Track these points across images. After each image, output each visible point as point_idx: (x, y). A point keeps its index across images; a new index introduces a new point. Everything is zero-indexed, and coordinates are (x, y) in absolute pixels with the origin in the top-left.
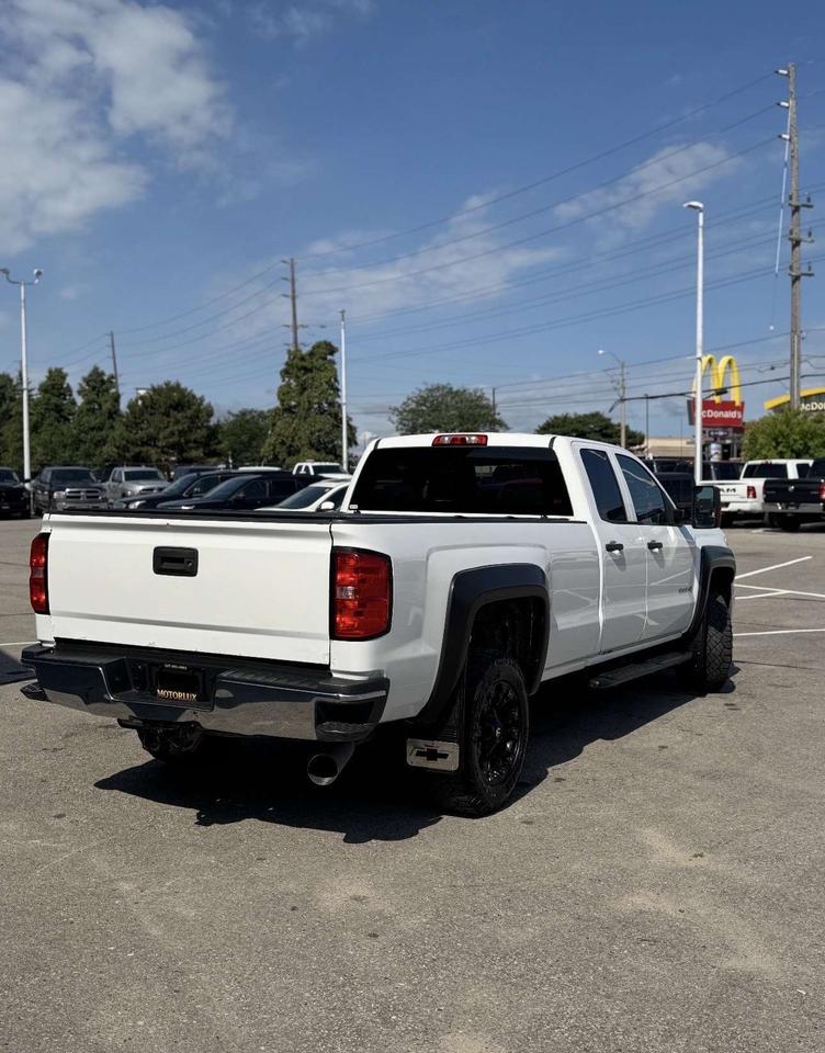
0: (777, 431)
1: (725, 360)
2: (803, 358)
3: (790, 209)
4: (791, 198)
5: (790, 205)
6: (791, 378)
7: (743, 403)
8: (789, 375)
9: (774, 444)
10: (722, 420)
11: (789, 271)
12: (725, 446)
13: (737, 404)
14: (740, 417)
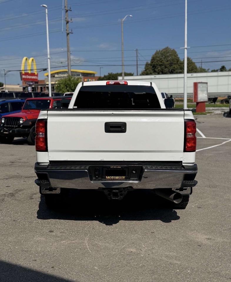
0: (67, 83)
1: (31, 59)
2: (71, 60)
3: (65, 11)
4: (65, 7)
5: (65, 9)
6: (68, 66)
7: (38, 74)
8: (67, 65)
9: (66, 87)
10: (31, 79)
11: (66, 31)
12: (33, 88)
13: (36, 74)
14: (37, 78)
